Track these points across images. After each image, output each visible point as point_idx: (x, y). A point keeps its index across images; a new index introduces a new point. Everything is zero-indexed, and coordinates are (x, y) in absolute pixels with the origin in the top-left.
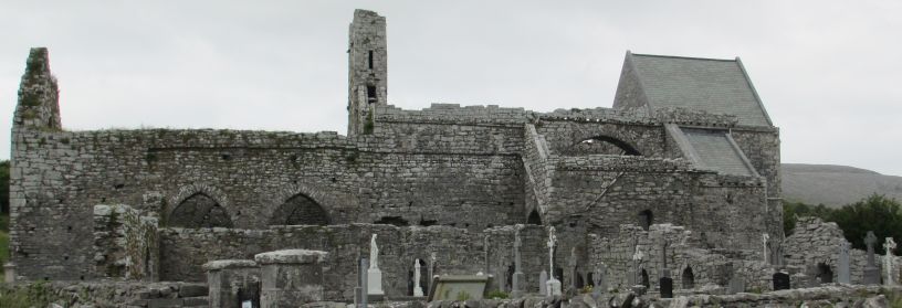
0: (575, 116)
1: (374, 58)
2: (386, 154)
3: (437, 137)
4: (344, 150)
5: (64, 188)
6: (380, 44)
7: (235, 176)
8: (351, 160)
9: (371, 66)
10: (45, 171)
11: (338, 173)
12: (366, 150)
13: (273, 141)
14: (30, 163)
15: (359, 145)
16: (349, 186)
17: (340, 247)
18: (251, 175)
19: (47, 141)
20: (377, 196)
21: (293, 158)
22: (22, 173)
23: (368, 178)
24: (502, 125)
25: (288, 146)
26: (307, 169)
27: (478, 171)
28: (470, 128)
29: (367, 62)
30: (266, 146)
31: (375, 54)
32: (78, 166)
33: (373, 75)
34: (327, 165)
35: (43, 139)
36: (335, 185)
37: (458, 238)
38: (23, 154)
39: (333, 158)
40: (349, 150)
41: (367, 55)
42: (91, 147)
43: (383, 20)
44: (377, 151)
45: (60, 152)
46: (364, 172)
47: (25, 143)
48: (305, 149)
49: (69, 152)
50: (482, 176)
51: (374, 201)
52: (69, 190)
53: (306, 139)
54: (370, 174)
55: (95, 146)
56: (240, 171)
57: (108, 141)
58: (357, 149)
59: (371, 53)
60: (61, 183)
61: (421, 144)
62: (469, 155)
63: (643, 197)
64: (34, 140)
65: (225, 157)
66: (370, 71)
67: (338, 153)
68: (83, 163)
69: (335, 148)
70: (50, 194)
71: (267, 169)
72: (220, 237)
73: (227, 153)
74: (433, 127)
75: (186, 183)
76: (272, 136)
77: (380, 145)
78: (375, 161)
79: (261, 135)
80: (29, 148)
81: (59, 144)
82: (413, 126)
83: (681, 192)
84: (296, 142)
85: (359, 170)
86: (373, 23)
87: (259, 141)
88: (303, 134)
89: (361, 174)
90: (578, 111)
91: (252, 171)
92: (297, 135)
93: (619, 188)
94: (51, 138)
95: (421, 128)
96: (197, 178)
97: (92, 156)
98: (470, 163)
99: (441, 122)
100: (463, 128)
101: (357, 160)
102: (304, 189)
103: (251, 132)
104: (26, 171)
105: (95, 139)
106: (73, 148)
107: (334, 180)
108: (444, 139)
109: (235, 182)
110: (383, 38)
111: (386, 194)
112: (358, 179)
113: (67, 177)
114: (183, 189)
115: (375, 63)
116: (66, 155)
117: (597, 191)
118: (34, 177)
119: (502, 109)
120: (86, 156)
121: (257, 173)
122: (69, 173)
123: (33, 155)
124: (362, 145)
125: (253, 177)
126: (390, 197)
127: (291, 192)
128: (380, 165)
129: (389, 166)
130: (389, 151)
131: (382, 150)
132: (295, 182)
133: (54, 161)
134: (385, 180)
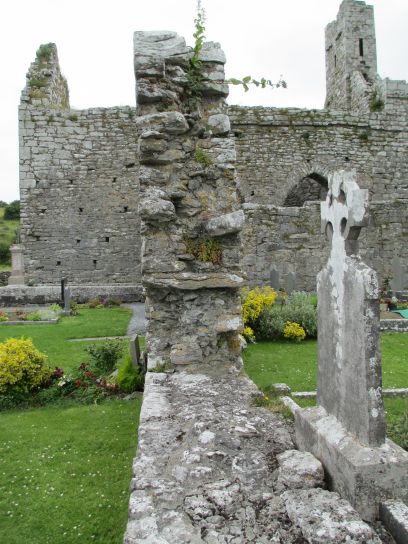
1: (364, 46)
2: (398, 132)
4: (356, 127)
5: (74, 167)
6: (369, 32)
7: (248, 154)
8: (364, 138)
9: (361, 54)
10: (55, 149)
11: (352, 152)
12: (378, 127)
13: (286, 118)
14: (39, 142)
15: (371, 122)
16: (362, 165)
18: (264, 153)
19: (57, 119)
20: (390, 176)
21: (306, 136)
22: (31, 153)
23: (381, 157)
25: (300, 123)
26: (320, 148)
29: (358, 49)
30: (278, 123)
31: (364, 41)
32: (88, 145)
33: (363, 62)
34: (340, 144)
35: (51, 117)
36: (349, 165)
38: (31, 132)
39: (346, 136)
40: (361, 127)
41: (358, 43)
42: (100, 124)
43: (370, 8)
44: (389, 128)
45: (70, 130)
46: (377, 151)
47: (33, 121)
48: (316, 126)
49: (78, 130)
51: (387, 181)
52: (78, 170)
53: (318, 116)
54: (384, 154)
55: (104, 123)
56: (253, 149)
57: (117, 117)
58: (369, 126)
59: (361, 41)
60: (71, 163)
64: (43, 118)
65: (237, 135)
66: (361, 59)
67: (350, 131)
68: (93, 141)
69: (347, 126)
70: (60, 175)
71: (279, 147)
72: (250, 215)
73: (238, 130)
76: (283, 112)
77: (392, 123)
78: (387, 139)
79: (273, 111)
80: (37, 127)
81: (68, 122)
84: (308, 119)
85: (372, 149)
86: (361, 12)
87: (271, 118)
88: (315, 111)
89: (373, 153)
91: (265, 149)
92: (309, 112)
94: (59, 116)
97: (101, 134)
101: (370, 138)
102: (317, 169)
103: (262, 108)
104: (35, 150)
105: (104, 116)
106: (82, 126)
107: (347, 159)
109: (248, 161)
110: (371, 26)
111: (398, 174)
112: (372, 158)
113: (76, 156)
115: (365, 51)
116: (76, 133)
118: (43, 157)
120: (96, 134)
121: (270, 151)
122: (78, 152)
123: (41, 133)
124: (374, 122)
125: (266, 156)
126: (402, 177)
127: (306, 172)
128: (393, 144)
129: (402, 144)
130: (401, 129)
131: (394, 128)
132: (308, 161)
133: (63, 140)
134: (397, 159)
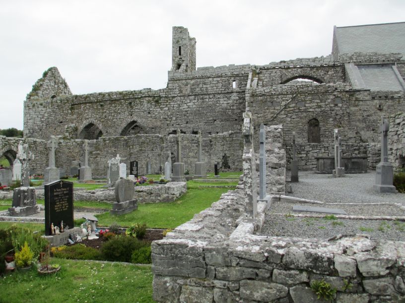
0: (282, 65)
1: (182, 50)
2: (174, 97)
3: (201, 86)
4: (154, 97)
5: (41, 125)
6: (184, 42)
7: (106, 114)
8: (157, 102)
9: (180, 54)
10: (35, 117)
11: (151, 109)
12: (164, 96)
13: (122, 96)
14: (30, 115)
15: (161, 94)
16: (156, 115)
17: (131, 147)
18: (112, 113)
19: (36, 105)
20: (170, 120)
21: (130, 103)
22: (27, 119)
23: (165, 110)
24: (237, 75)
25: (128, 98)
26: (137, 108)
27: (223, 102)
28: (219, 79)
29: (178, 52)
30: (118, 99)
32: (46, 115)
33: (181, 58)
34: (146, 105)
35: (34, 104)
36: (149, 115)
37: (193, 140)
38: (28, 111)
39: (149, 102)
40: (156, 97)
41: (178, 49)
42: (50, 106)
43: (186, 29)
44: (169, 96)
45: (40, 109)
46: (163, 108)
47: (28, 106)
48: (136, 98)
50: (226, 105)
51: (168, 122)
52: (43, 125)
53: (136, 93)
54: (167, 109)
56: (108, 112)
57: (57, 102)
58: (160, 96)
59: (180, 48)
60: (40, 123)
61: (192, 90)
62: (219, 94)
63: (311, 110)
64: (31, 105)
65: (102, 105)
66: (179, 57)
67: (151, 99)
68: (48, 113)
69: (149, 96)
70: (37, 128)
71: (119, 109)
73: (102, 104)
74: (199, 80)
75: (86, 119)
76: (121, 93)
77: (171, 93)
78: (169, 101)
79: (116, 93)
80: (29, 109)
81: (40, 106)
82: (188, 81)
83: (340, 105)
84: (131, 96)
85: (161, 106)
86: (181, 32)
87: (115, 96)
88: (134, 91)
89: (162, 109)
90: (284, 62)
91: (112, 111)
92: (132, 92)
93: (294, 105)
94: (37, 104)
95: (192, 82)
96: (90, 116)
97: (51, 110)
98: (219, 98)
99: (202, 77)
100: (215, 79)
101: (160, 102)
102: (135, 118)
103: (112, 92)
104: (29, 118)
106: (44, 107)
107: (149, 113)
108: (204, 86)
109: (106, 117)
111: (174, 118)
112: (161, 111)
113: (42, 120)
114: (84, 122)
115: (182, 52)
116: (42, 110)
117: (278, 108)
118: (31, 121)
119: (237, 66)
120: (49, 110)
121: (115, 112)
122: (43, 118)
123: (31, 111)
124: (163, 93)
125: (113, 114)
126: (176, 120)
127: (130, 120)
128: (171, 103)
129: (176, 103)
130: (176, 95)
131: (172, 95)
132: (131, 115)
133: (38, 114)
134: (174, 111)
